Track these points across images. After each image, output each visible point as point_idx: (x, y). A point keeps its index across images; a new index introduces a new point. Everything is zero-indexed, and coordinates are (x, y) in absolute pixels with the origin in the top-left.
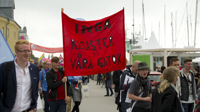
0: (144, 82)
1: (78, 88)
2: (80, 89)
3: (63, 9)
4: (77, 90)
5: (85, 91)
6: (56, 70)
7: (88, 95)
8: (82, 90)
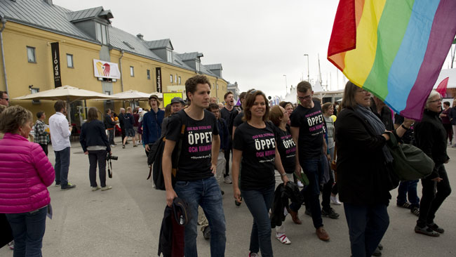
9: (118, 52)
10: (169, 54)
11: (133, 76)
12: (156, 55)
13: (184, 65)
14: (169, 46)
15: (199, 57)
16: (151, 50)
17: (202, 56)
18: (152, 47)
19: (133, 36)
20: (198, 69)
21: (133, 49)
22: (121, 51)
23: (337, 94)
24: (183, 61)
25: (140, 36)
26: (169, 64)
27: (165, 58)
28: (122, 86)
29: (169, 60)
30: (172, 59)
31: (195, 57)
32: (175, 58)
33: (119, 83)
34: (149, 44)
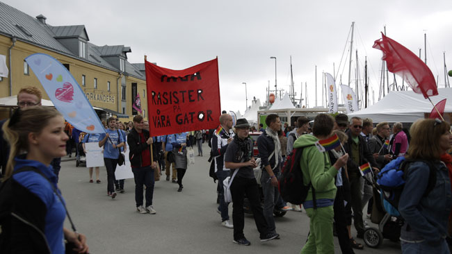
0: (244, 145)
1: (182, 153)
2: (185, 153)
3: (145, 57)
4: (181, 155)
5: (191, 156)
6: (138, 132)
7: (194, 162)
8: (187, 155)
9: (7, 40)
10: (82, 46)
11: (28, 74)
12: (64, 46)
13: (103, 62)
14: (82, 35)
15: (126, 52)
16: (57, 38)
17: (130, 51)
18: (58, 35)
19: (30, 18)
20: (122, 69)
21: (31, 36)
22: (11, 38)
23: (312, 112)
24: (102, 57)
25: (41, 19)
26: (81, 60)
27: (75, 51)
28: (10, 87)
29: (82, 54)
30: (86, 52)
31: (119, 52)
32: (90, 52)
33: (6, 82)
34: (54, 31)
